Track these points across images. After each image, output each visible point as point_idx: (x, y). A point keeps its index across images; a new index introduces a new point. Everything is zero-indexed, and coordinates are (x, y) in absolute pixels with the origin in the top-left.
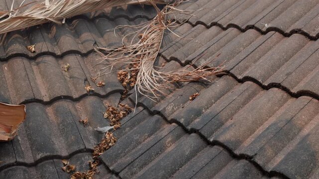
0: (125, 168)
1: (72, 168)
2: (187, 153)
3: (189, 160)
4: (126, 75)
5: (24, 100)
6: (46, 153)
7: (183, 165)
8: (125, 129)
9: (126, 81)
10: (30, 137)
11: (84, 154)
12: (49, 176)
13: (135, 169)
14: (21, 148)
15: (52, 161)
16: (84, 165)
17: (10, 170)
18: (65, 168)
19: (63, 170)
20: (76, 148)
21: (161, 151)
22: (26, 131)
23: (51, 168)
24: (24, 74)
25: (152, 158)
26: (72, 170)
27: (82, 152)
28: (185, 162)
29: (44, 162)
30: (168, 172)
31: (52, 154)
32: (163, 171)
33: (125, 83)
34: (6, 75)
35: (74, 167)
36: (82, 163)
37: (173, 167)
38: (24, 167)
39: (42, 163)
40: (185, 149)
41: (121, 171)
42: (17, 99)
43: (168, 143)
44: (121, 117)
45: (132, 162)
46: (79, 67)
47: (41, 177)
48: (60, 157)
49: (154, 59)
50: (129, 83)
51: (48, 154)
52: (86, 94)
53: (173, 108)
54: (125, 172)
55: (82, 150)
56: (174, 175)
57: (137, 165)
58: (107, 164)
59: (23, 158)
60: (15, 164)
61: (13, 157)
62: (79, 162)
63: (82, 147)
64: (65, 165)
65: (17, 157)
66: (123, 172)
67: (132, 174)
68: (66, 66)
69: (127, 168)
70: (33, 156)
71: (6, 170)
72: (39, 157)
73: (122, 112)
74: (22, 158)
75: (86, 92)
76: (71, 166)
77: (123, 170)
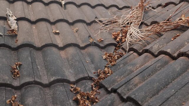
0: (122, 86)
1: (78, 89)
2: (178, 70)
3: (180, 75)
4: (118, 35)
5: (44, 44)
6: (58, 77)
7: (175, 79)
8: (119, 65)
9: (119, 38)
10: (46, 67)
11: (88, 81)
12: (59, 93)
13: (131, 86)
14: (39, 73)
15: (62, 83)
16: (87, 88)
17: (29, 87)
18: (72, 89)
19: (71, 91)
20: (81, 76)
21: (152, 73)
22: (44, 63)
23: (61, 88)
24: (46, 30)
25: (145, 78)
26: (78, 91)
27: (86, 80)
28: (177, 77)
29: (56, 84)
30: (162, 84)
31: (62, 78)
32: (158, 84)
33: (118, 39)
34: (34, 31)
35: (79, 89)
36: (86, 86)
37: (166, 80)
38: (40, 86)
39: (55, 85)
40: (176, 67)
41: (119, 88)
42: (40, 44)
43: (158, 67)
44: (116, 59)
45: (128, 81)
46: (85, 29)
47: (53, 94)
48: (69, 82)
49: (139, 24)
50: (121, 39)
51: (60, 77)
52: (90, 44)
53: (158, 47)
54: (122, 89)
55: (86, 77)
56: (169, 86)
57: (133, 83)
58: (106, 86)
59: (41, 79)
60: (34, 82)
61: (33, 77)
62: (83, 86)
63: (86, 75)
64: (72, 88)
65: (35, 78)
66: (120, 88)
67: (128, 90)
68: (75, 29)
69: (124, 85)
70: (48, 79)
71: (26, 87)
72: (52, 79)
73: (117, 56)
74: (39, 79)
75: (89, 43)
76: (77, 88)
77: (120, 87)
